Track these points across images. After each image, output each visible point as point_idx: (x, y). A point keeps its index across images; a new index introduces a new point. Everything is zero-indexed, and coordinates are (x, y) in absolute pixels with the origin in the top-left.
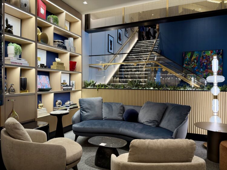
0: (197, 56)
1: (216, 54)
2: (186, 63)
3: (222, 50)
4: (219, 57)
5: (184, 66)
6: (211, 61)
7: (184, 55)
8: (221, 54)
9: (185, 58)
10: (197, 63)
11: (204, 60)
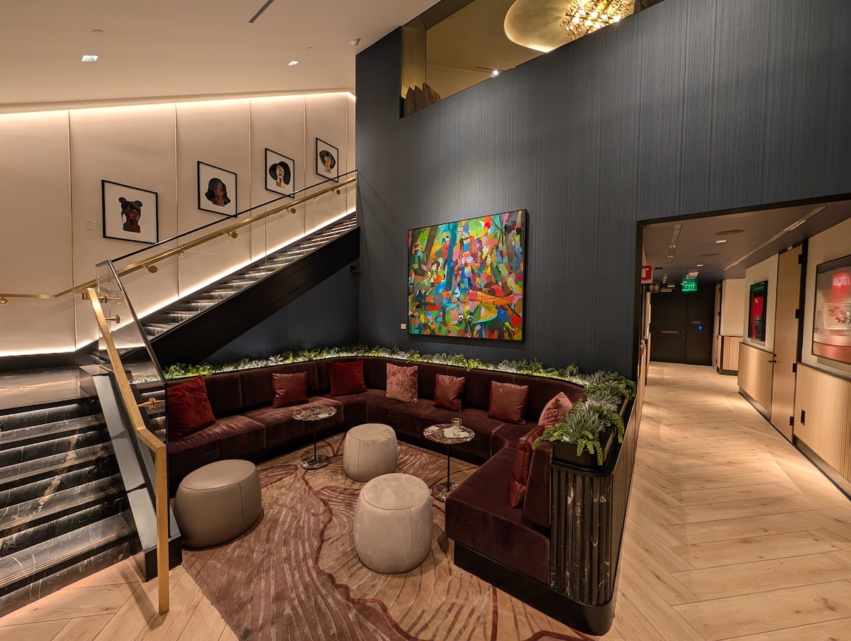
1: (501, 230)
2: (415, 268)
3: (520, 212)
4: (513, 242)
5: (410, 278)
6: (486, 257)
7: (410, 240)
8: (520, 227)
9: (413, 252)
10: (446, 267)
11: (466, 256)
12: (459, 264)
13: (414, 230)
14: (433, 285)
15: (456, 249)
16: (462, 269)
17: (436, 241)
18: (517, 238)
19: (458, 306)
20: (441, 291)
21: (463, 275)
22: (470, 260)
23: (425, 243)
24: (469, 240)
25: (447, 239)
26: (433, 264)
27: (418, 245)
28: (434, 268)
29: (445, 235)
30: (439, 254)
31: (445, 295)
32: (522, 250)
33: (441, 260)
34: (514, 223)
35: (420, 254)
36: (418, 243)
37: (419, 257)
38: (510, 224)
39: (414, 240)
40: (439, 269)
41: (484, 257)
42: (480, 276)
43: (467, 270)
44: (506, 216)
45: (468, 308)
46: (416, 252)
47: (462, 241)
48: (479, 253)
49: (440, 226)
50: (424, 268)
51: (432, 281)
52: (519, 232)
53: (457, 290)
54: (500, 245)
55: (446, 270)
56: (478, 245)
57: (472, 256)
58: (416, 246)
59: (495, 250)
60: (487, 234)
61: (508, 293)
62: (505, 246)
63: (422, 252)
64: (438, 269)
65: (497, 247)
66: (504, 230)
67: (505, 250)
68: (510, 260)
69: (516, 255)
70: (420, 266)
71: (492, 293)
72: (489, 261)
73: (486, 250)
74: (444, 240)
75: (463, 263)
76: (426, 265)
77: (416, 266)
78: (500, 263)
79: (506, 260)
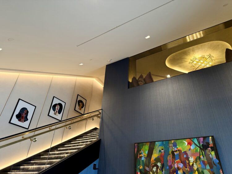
0: (160, 151)
1: (200, 147)
2: (140, 168)
3: (210, 137)
4: (210, 155)
6: (193, 164)
7: (136, 149)
8: (212, 146)
9: (139, 157)
10: (164, 169)
11: (178, 162)
12: (173, 168)
13: (138, 143)
17: (154, 151)
18: (213, 153)
22: (181, 165)
23: (147, 152)
24: (178, 152)
25: (162, 151)
26: (153, 167)
27: (142, 153)
28: (154, 169)
29: (160, 148)
30: (157, 160)
32: (218, 161)
33: (159, 164)
34: (208, 144)
35: (143, 159)
36: (142, 151)
37: (143, 161)
38: (205, 144)
39: (139, 150)
41: (191, 164)
44: (202, 139)
46: (141, 157)
47: (173, 152)
48: (187, 162)
49: (156, 143)
50: (147, 169)
52: (213, 149)
56: (185, 156)
57: (182, 162)
58: (140, 154)
59: (198, 160)
60: (190, 149)
62: (205, 158)
63: (145, 158)
64: (157, 170)
65: (200, 158)
66: (202, 147)
67: (205, 160)
68: (211, 167)
69: (215, 164)
70: (144, 167)
72: (195, 167)
73: (192, 160)
75: (176, 167)
76: (148, 167)
77: (141, 167)
78: (204, 169)
79: (208, 167)
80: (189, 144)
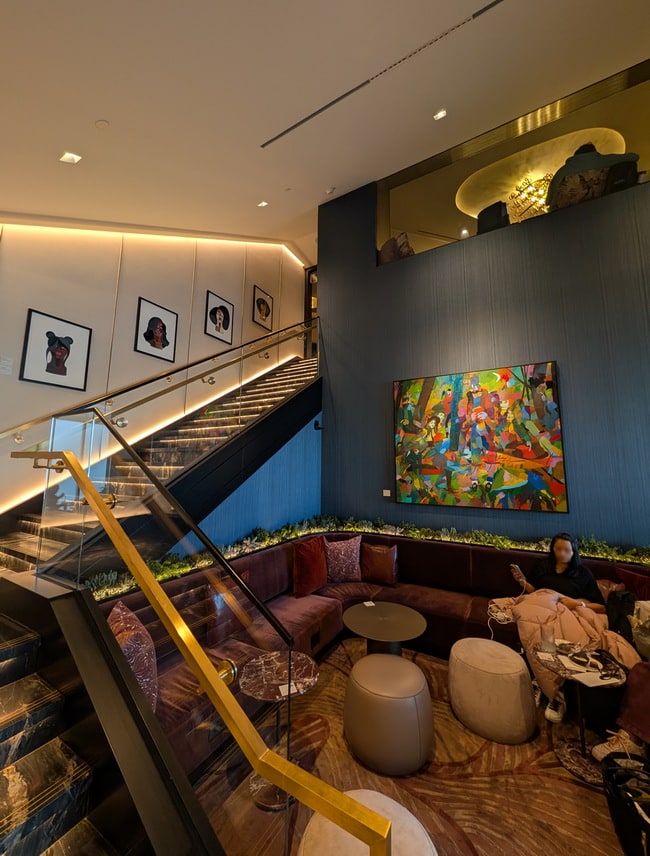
1: (525, 383)
2: (405, 424)
3: (550, 364)
4: (543, 397)
5: (397, 436)
6: (506, 414)
7: (396, 393)
8: (550, 380)
9: (401, 406)
10: (449, 424)
11: (477, 411)
12: (468, 420)
13: (401, 382)
14: (430, 444)
15: (462, 404)
16: (473, 426)
17: (433, 394)
18: (549, 392)
19: (469, 469)
20: (443, 451)
21: (474, 433)
22: (483, 416)
23: (418, 396)
24: (480, 394)
25: (449, 393)
26: (429, 420)
27: (408, 399)
28: (432, 424)
29: (445, 388)
30: (437, 409)
31: (449, 455)
32: (556, 406)
33: (441, 416)
34: (543, 376)
35: (410, 408)
36: (408, 396)
37: (410, 412)
38: (536, 376)
39: (402, 393)
40: (439, 426)
41: (503, 413)
42: (498, 435)
43: (480, 428)
44: (530, 368)
45: (483, 472)
46: (405, 406)
47: (470, 395)
48: (496, 409)
49: (438, 378)
50: (418, 424)
51: (430, 439)
52: (550, 385)
53: (467, 451)
54: (525, 400)
55: (449, 427)
56: (493, 400)
57: (485, 411)
58: (405, 400)
59: (518, 406)
60: (505, 387)
61: (542, 454)
62: (532, 401)
63: (414, 406)
64: (437, 425)
65: (521, 402)
66: (528, 383)
67: (532, 405)
68: (541, 416)
69: (548, 411)
70: (411, 422)
71: (518, 454)
72: (510, 417)
73: (505, 405)
74: (444, 393)
75: (473, 418)
76: (420, 421)
77: (406, 422)
78: (526, 420)
79: (535, 416)
80: (505, 378)
